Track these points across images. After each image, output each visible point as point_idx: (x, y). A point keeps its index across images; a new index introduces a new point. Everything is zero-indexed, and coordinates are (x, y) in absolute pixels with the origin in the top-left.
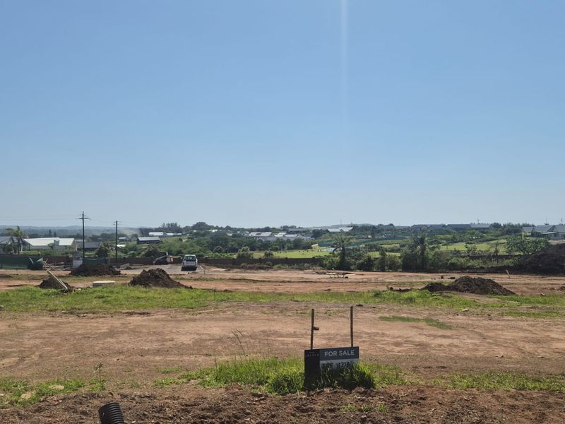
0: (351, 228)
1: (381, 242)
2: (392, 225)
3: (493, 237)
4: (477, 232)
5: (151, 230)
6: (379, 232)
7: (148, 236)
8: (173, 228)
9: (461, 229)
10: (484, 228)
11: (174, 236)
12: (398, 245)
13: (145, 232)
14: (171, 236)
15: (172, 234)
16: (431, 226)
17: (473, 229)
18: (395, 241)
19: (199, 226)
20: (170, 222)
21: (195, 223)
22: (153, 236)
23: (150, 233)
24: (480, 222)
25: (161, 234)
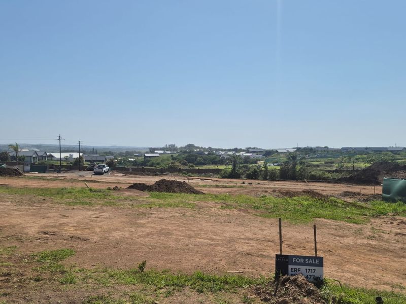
0: (295, 150)
1: (312, 160)
2: (326, 147)
3: (402, 158)
4: (390, 153)
5: (157, 149)
6: (314, 152)
7: (154, 153)
8: (172, 148)
9: (378, 151)
10: (398, 151)
11: (171, 153)
12: (323, 162)
13: (152, 150)
14: (169, 154)
15: (170, 152)
16: (355, 148)
17: (388, 151)
18: (323, 159)
19: (189, 147)
20: (171, 144)
21: (186, 145)
22: (157, 153)
23: (156, 151)
24: (398, 146)
25: (162, 152)
